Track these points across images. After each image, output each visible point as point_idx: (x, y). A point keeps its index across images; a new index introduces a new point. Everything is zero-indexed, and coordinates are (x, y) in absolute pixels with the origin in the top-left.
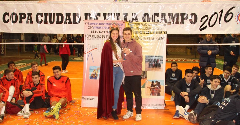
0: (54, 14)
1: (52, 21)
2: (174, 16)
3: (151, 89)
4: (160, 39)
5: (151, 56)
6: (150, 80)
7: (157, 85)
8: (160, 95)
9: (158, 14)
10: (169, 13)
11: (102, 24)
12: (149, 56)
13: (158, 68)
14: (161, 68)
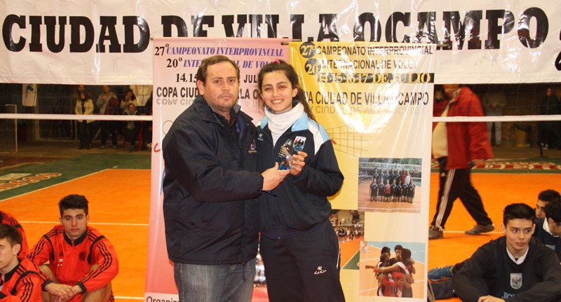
0: (63, 20)
1: (57, 41)
2: (462, 19)
3: (378, 273)
4: (410, 99)
5: (380, 160)
6: (376, 243)
7: (400, 261)
8: (411, 296)
9: (408, 15)
10: (444, 12)
11: (213, 51)
12: (372, 160)
13: (405, 201)
14: (414, 200)
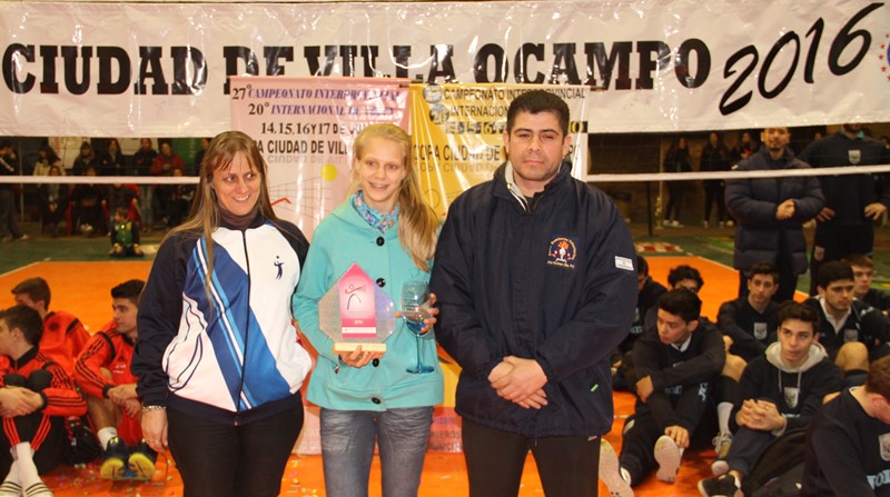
0: (87, 52)
2: (608, 53)
9: (541, 47)
10: (586, 44)
11: (309, 94)
